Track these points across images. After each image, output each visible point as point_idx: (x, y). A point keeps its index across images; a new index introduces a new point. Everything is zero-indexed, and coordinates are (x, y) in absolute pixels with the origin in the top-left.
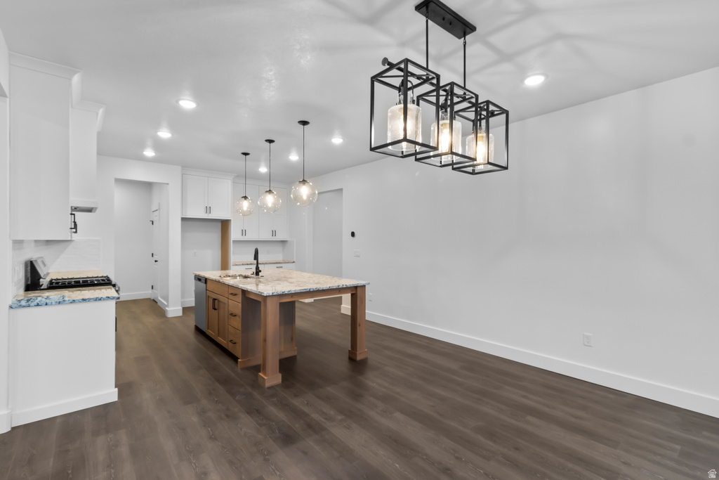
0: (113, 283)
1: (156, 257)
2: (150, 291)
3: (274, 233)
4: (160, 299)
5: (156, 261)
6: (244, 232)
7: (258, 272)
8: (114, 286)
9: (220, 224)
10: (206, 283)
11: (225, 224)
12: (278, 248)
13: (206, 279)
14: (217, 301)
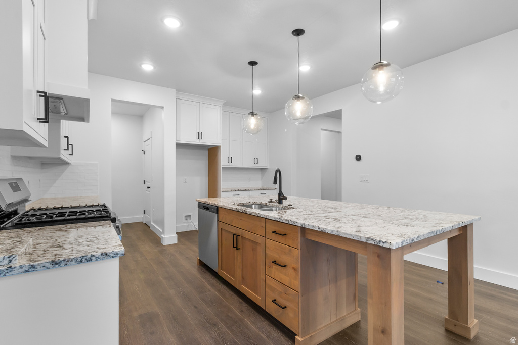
0: (113, 216)
1: (147, 184)
2: (142, 215)
3: (256, 161)
4: (152, 223)
5: (148, 188)
6: (230, 160)
7: (281, 198)
8: (114, 220)
9: (207, 152)
10: (217, 212)
11: (212, 152)
12: (258, 175)
13: (218, 207)
14: (240, 238)
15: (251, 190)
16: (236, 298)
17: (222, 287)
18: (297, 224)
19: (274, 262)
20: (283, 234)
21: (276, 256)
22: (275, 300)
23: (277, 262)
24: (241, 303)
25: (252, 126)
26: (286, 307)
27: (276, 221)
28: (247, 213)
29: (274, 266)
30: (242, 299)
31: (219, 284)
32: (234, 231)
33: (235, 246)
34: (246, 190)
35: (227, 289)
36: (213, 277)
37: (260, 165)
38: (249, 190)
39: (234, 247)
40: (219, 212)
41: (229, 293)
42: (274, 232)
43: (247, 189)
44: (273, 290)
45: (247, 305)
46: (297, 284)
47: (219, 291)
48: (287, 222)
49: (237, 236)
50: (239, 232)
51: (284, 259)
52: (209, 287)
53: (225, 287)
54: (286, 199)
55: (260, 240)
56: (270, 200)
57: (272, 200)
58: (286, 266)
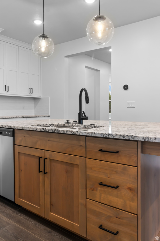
3: (31, 91)
6: (7, 88)
7: (82, 118)
10: (13, 135)
12: (31, 104)
13: (14, 129)
14: (47, 161)
15: (28, 117)
16: (42, 227)
17: (22, 217)
18: (136, 139)
19: (101, 184)
20: (115, 151)
21: (103, 177)
22: (101, 226)
23: (104, 183)
24: (49, 232)
25: (43, 49)
26: (118, 232)
27: (104, 138)
28: (59, 133)
29: (99, 189)
30: (49, 228)
31: (17, 214)
32: (38, 153)
33: (42, 169)
34: (23, 117)
35: (27, 218)
36: (7, 207)
37: (34, 95)
38: (26, 117)
39: (40, 172)
40: (16, 135)
41: (32, 223)
42: (101, 150)
43: (25, 116)
44: (98, 214)
45: (58, 234)
46: (134, 205)
47: (19, 222)
48: (121, 138)
49: (45, 159)
50: (47, 155)
51: (115, 179)
52: (6, 219)
53: (25, 217)
54: (86, 118)
55: (78, 161)
56: (67, 122)
57: (69, 122)
58: (118, 187)
